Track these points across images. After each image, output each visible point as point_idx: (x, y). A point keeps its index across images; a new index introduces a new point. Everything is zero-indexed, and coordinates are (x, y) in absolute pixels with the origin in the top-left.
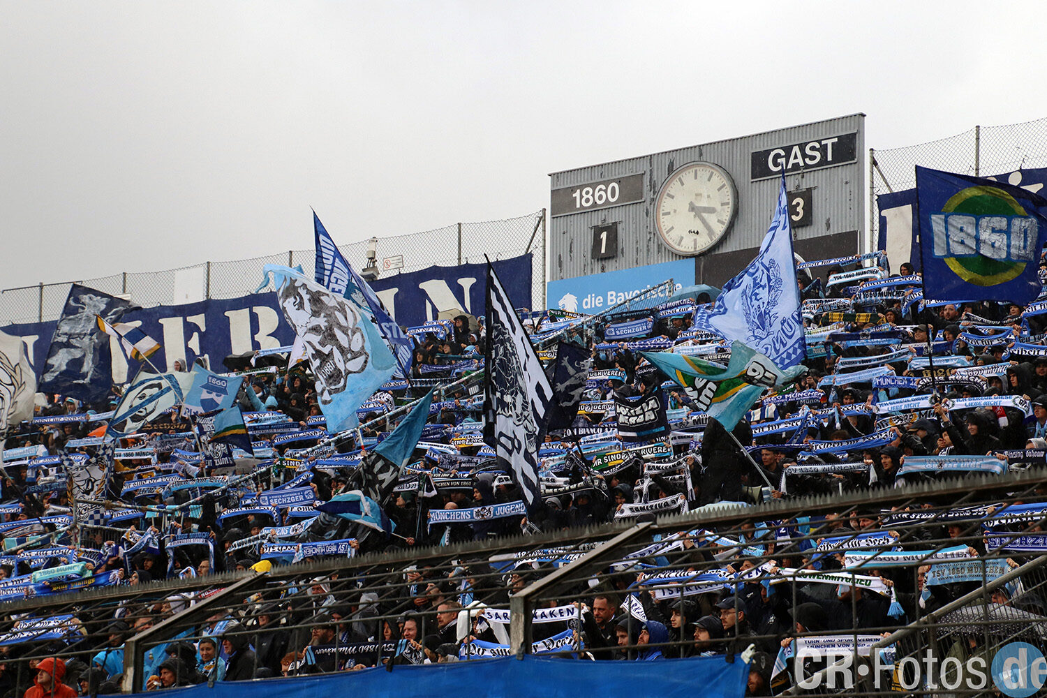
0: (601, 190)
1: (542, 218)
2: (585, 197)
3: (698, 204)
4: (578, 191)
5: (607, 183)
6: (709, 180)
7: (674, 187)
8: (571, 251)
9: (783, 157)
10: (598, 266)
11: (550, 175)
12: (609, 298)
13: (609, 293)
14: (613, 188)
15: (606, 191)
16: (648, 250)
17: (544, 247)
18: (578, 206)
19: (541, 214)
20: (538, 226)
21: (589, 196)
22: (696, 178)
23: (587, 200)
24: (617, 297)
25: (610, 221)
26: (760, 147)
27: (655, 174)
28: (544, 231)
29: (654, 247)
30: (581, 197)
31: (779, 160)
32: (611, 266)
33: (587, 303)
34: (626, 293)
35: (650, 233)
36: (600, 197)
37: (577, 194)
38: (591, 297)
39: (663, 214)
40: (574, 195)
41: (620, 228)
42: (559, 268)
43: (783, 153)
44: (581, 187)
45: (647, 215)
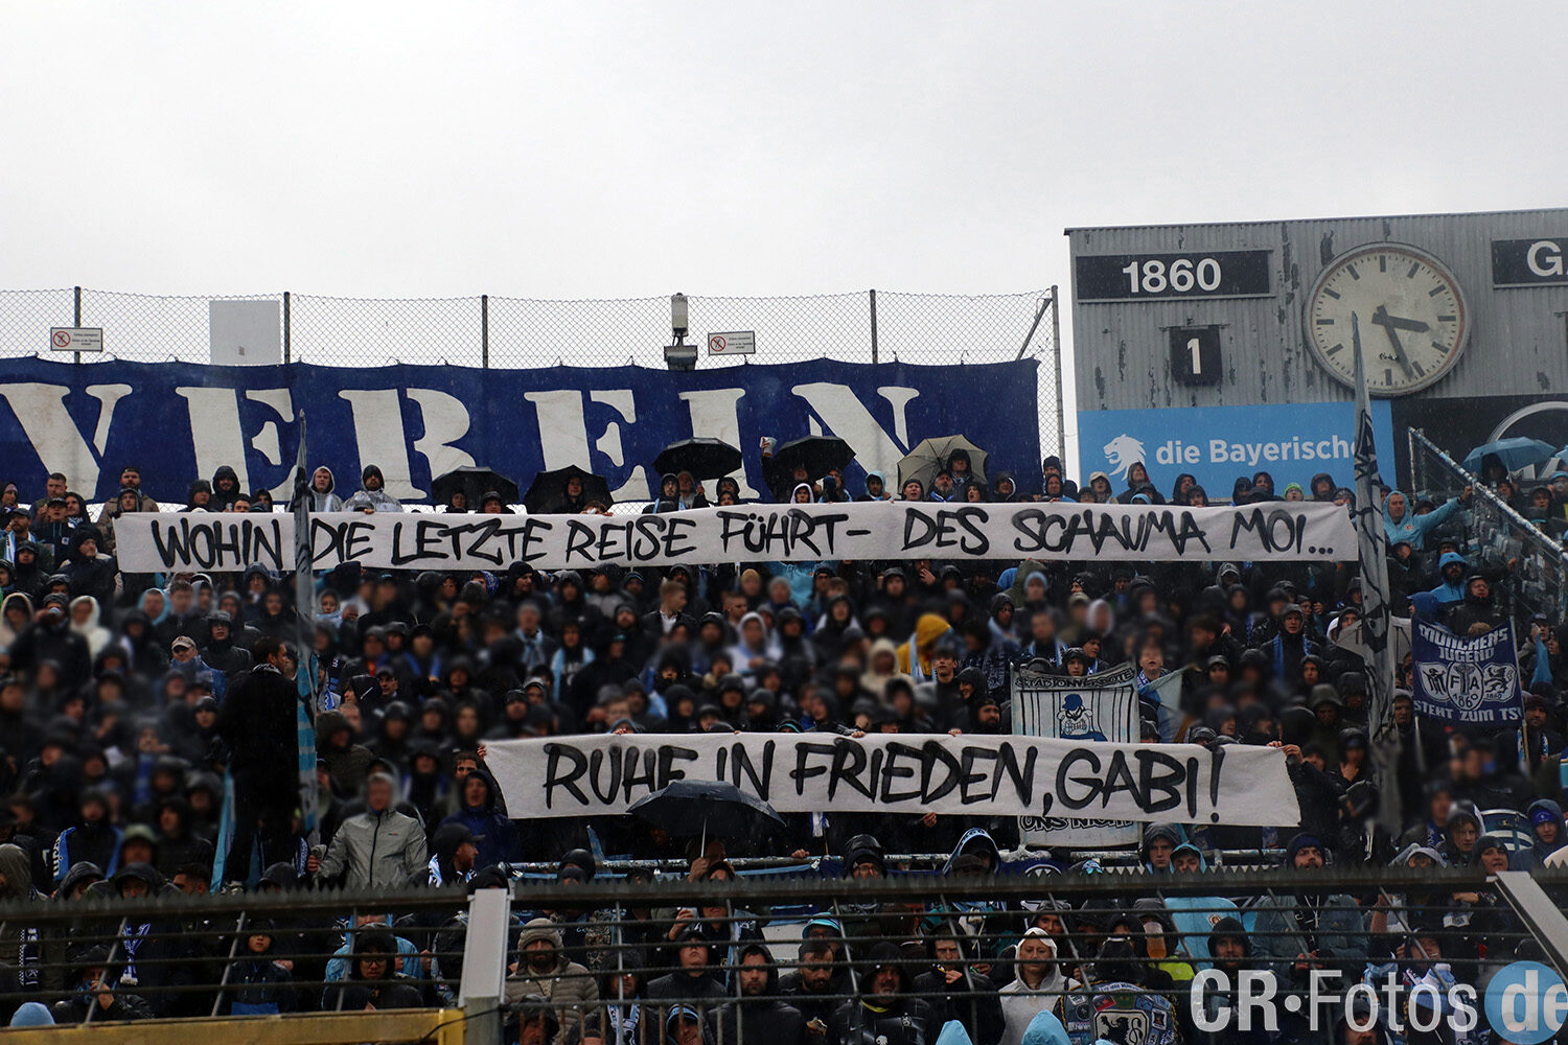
0: (1181, 267)
1: (1052, 300)
2: (1150, 276)
3: (1391, 313)
4: (1135, 265)
5: (1195, 259)
6: (1411, 275)
7: (1342, 282)
8: (1122, 365)
9: (1557, 254)
10: (1181, 398)
11: (1067, 232)
12: (1213, 451)
13: (1213, 443)
14: (1209, 269)
15: (1194, 271)
16: (1287, 379)
17: (1057, 351)
18: (1135, 289)
19: (1049, 295)
20: (1043, 312)
21: (1159, 275)
22: (1383, 269)
23: (1154, 282)
24: (1229, 450)
25: (1203, 322)
26: (1508, 235)
27: (1294, 253)
28: (1056, 323)
29: (1298, 373)
30: (1141, 275)
31: (1549, 260)
32: (1209, 399)
33: (1165, 456)
34: (1249, 446)
35: (1289, 350)
36: (1182, 280)
37: (1132, 269)
38: (1174, 446)
39: (1319, 322)
40: (1125, 271)
41: (1224, 335)
42: (1097, 391)
43: (1556, 249)
44: (1142, 260)
45: (1281, 321)
